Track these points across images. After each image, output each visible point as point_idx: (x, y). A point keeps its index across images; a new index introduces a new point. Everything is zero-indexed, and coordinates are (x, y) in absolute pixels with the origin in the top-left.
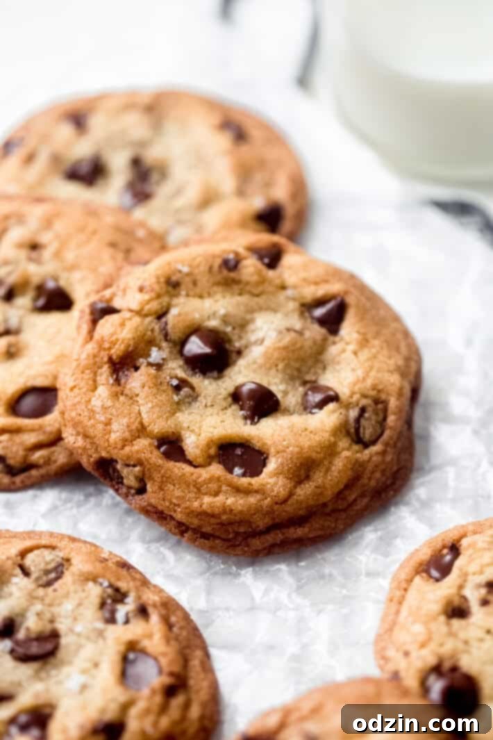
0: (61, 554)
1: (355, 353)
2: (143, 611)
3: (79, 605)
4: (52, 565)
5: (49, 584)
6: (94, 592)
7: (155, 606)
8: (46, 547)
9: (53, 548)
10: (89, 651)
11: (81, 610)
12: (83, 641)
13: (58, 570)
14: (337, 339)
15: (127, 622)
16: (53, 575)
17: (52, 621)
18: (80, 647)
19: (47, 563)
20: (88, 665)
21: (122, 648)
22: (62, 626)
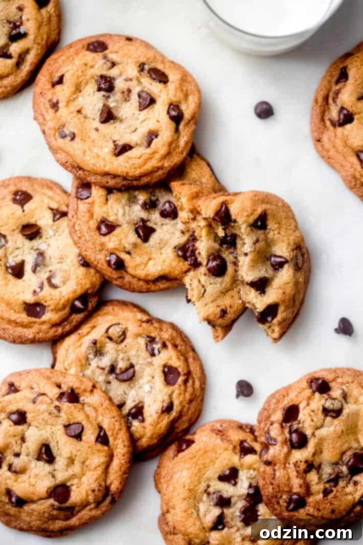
0: (123, 327)
1: (279, 233)
2: (164, 346)
3: (138, 351)
4: (120, 334)
5: (122, 341)
6: (142, 341)
7: (168, 340)
8: (115, 324)
9: (119, 324)
10: (148, 371)
11: (139, 352)
12: (144, 367)
13: (124, 334)
14: (268, 231)
15: (159, 352)
16: (122, 337)
17: (128, 360)
18: (144, 370)
19: (118, 333)
20: (149, 378)
21: (161, 368)
22: (134, 361)
